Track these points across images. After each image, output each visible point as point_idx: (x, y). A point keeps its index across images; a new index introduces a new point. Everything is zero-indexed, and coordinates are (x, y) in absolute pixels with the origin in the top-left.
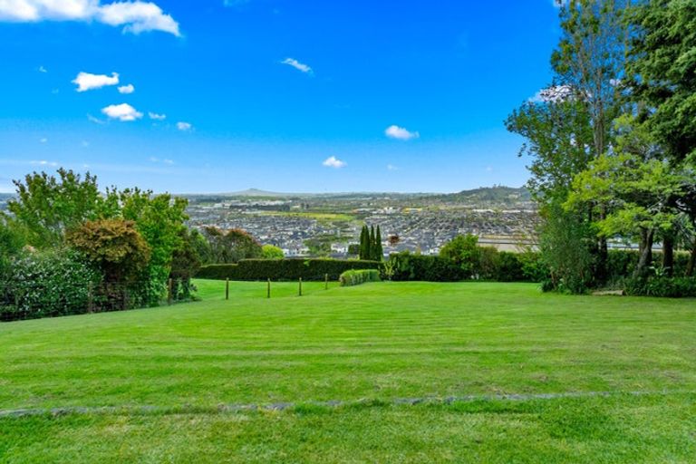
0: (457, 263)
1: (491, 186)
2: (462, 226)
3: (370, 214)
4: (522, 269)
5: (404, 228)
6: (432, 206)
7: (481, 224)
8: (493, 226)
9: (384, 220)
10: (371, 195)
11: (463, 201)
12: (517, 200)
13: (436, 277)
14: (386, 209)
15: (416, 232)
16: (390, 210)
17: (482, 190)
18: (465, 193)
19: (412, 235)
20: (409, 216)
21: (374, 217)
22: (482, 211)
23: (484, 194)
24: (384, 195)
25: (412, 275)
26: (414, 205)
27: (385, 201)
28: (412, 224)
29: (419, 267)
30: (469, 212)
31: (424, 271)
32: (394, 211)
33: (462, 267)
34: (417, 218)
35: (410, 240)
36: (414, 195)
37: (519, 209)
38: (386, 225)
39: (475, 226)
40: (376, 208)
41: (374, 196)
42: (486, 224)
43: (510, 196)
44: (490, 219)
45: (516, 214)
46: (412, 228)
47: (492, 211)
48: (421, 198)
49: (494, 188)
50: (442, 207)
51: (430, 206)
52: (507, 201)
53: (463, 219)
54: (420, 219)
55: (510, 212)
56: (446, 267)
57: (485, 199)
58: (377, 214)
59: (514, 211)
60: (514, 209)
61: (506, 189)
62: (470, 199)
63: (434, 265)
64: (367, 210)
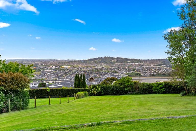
0: (123, 88)
1: (103, 57)
2: (91, 74)
3: (43, 69)
4: (152, 89)
5: (62, 75)
6: (75, 65)
7: (100, 73)
8: (106, 73)
9: (51, 71)
10: (43, 60)
11: (90, 63)
12: (116, 62)
13: (114, 93)
14: (52, 66)
15: (69, 77)
16: (54, 67)
17: (99, 58)
18: (91, 60)
19: (67, 78)
20: (64, 70)
21: (45, 70)
22: (100, 67)
23: (100, 60)
24: (50, 60)
25: (103, 93)
26: (66, 65)
27: (51, 63)
28: (66, 73)
29: (105, 90)
30: (94, 68)
31: (108, 91)
32: (56, 68)
33: (126, 89)
34: (68, 71)
35: (66, 80)
36: (65, 60)
37: (117, 66)
38: (52, 74)
39: (97, 74)
40: (46, 66)
41: (44, 61)
42: (103, 73)
43: (113, 61)
44: (104, 70)
45: (116, 68)
46: (66, 75)
47: (104, 67)
48: (69, 62)
49: (105, 58)
50: (80, 66)
51: (74, 65)
52: (111, 63)
53: (91, 70)
54: (70, 71)
55: (113, 67)
56: (119, 90)
57: (101, 62)
58: (47, 69)
59: (115, 67)
60: (115, 66)
61: (110, 58)
62: (94, 62)
63: (113, 89)
64: (41, 67)
